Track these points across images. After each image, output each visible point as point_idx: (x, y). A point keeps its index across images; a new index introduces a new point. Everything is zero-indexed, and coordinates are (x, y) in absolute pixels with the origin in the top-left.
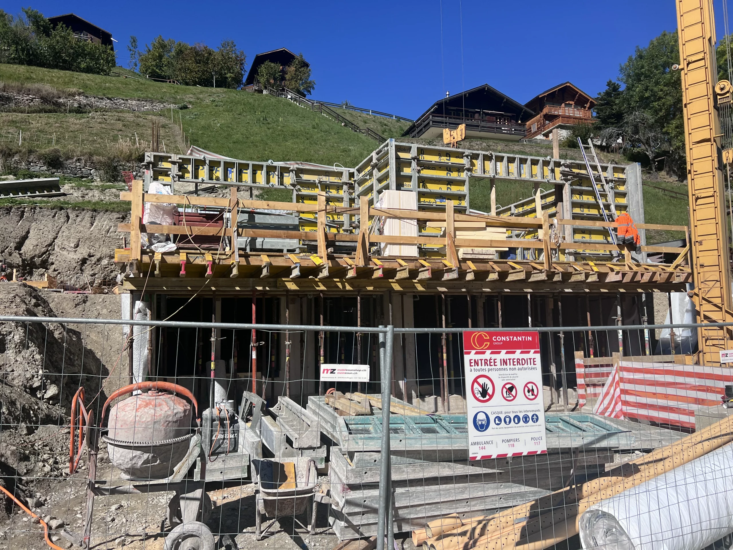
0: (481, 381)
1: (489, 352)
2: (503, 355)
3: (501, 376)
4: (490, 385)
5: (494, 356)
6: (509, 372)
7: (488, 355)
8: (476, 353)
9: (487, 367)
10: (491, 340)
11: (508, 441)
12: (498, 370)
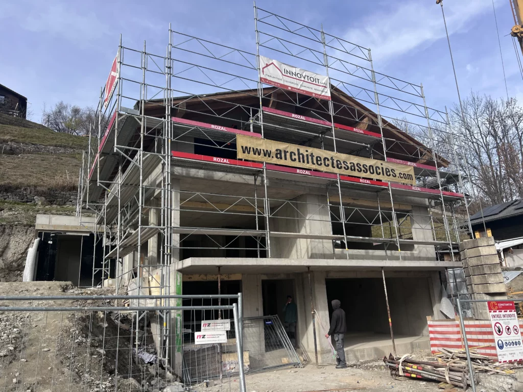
0: (498, 325)
1: (498, 311)
2: (503, 313)
3: (505, 323)
4: (501, 327)
5: (500, 313)
6: (507, 321)
7: (498, 313)
8: (494, 312)
9: (499, 319)
10: (497, 306)
11: (512, 354)
12: (502, 320)
